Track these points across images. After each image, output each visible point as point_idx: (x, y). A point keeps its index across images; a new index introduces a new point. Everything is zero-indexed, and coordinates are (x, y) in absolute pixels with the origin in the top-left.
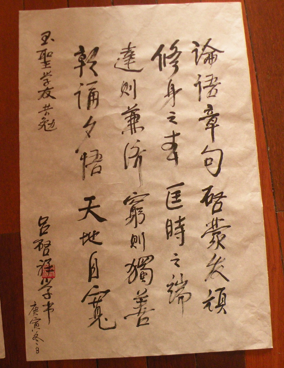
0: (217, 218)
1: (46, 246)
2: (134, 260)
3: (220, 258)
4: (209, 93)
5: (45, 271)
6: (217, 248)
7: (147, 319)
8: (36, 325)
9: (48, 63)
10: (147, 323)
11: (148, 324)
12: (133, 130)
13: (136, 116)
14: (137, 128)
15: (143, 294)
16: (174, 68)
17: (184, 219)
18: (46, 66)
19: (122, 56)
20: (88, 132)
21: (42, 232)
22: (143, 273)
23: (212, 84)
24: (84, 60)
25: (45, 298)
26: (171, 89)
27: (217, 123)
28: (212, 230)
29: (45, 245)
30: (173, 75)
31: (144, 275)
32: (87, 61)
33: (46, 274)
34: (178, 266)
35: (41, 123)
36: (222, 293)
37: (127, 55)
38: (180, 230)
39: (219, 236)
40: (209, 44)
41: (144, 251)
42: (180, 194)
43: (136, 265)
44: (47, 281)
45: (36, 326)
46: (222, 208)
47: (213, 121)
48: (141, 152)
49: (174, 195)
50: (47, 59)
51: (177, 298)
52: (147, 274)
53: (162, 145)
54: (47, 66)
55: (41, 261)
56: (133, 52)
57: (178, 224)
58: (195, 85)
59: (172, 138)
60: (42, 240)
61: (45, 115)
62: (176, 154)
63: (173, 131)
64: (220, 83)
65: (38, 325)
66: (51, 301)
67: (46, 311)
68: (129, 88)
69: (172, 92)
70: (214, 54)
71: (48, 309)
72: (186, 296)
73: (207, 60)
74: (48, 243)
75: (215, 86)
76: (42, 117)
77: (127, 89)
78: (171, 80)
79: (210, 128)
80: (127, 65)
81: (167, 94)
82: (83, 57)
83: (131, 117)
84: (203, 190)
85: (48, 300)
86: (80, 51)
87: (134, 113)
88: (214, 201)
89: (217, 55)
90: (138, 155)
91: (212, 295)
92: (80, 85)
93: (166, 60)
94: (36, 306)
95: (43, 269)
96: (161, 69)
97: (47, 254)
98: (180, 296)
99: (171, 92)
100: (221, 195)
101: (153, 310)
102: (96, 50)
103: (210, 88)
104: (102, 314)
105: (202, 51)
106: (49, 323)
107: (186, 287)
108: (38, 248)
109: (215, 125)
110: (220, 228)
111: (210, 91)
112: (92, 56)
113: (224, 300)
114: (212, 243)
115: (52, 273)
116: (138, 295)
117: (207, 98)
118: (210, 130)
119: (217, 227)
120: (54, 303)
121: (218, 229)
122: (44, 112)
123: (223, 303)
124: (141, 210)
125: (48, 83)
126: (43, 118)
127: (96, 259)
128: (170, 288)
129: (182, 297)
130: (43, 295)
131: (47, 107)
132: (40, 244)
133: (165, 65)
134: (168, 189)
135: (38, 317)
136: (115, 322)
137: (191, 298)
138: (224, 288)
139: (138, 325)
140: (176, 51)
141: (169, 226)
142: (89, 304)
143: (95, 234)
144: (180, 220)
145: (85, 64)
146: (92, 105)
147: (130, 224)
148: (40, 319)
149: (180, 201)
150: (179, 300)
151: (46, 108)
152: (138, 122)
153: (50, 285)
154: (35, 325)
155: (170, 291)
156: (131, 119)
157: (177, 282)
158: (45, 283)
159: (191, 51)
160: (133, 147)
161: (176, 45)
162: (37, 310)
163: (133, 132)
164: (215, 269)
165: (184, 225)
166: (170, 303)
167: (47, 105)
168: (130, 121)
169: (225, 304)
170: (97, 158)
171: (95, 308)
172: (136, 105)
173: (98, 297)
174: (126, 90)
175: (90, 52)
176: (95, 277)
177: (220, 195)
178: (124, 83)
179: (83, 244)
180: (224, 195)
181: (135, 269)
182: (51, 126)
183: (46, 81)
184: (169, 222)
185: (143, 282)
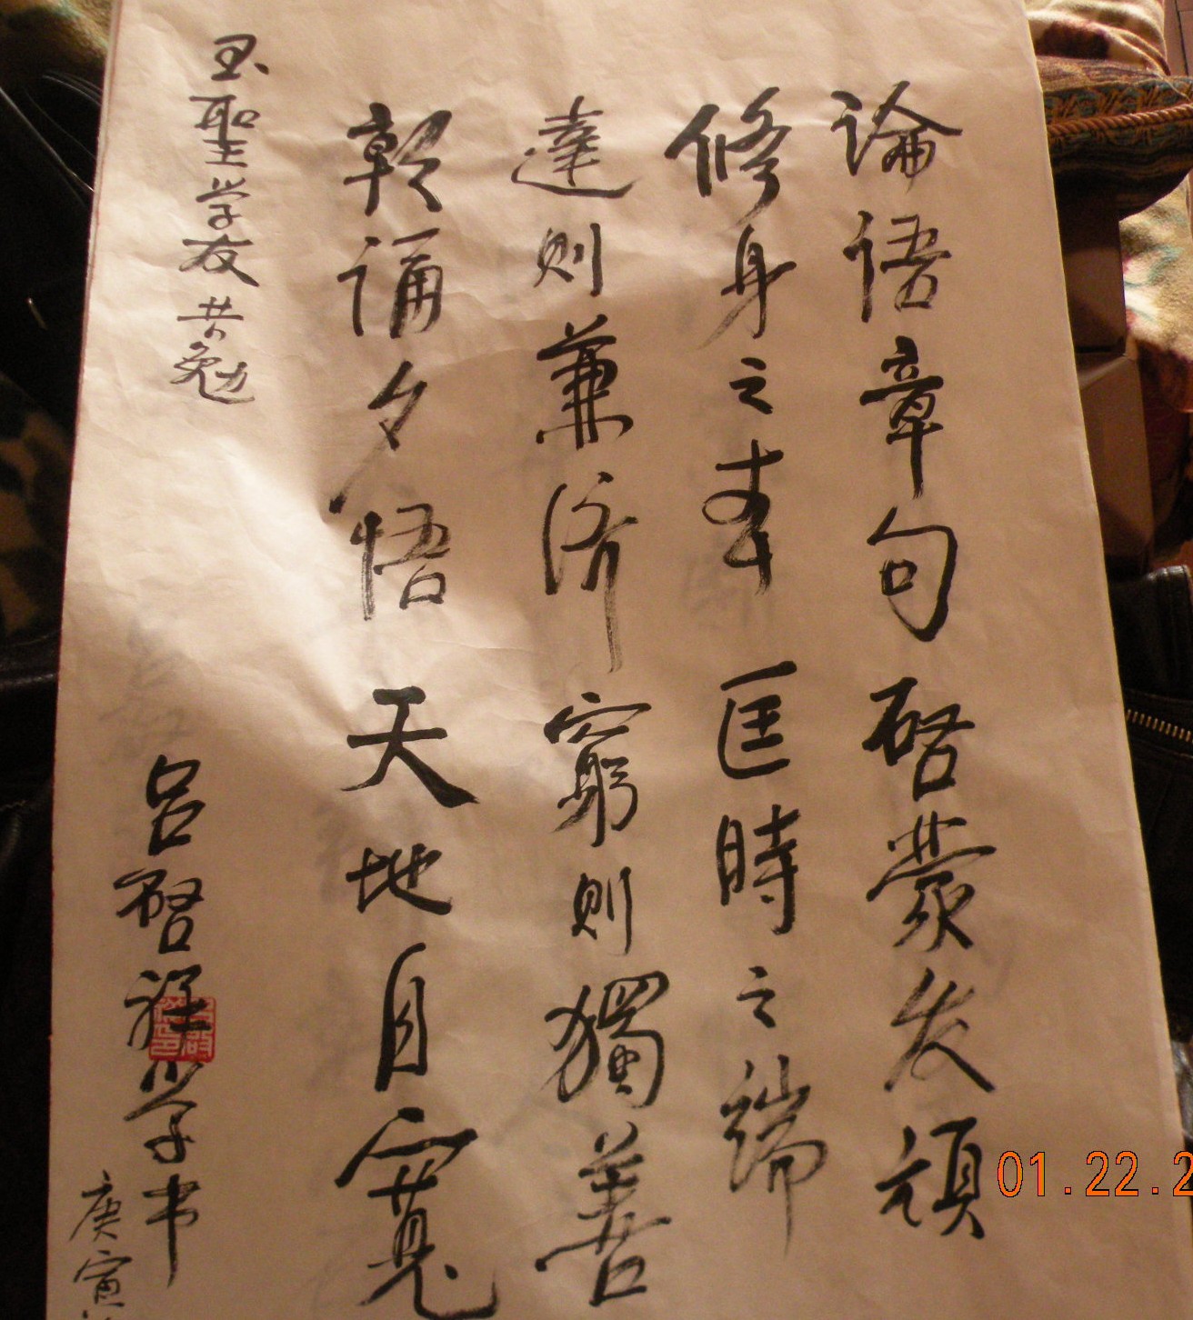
0: (934, 816)
1: (176, 903)
2: (586, 991)
3: (952, 987)
4: (905, 290)
5: (167, 1027)
6: (938, 943)
7: (635, 1269)
8: (104, 1286)
9: (234, 148)
10: (637, 1284)
11: (642, 1289)
12: (585, 428)
13: (601, 368)
14: (600, 420)
15: (622, 1147)
16: (762, 185)
17: (794, 816)
18: (225, 155)
19: (548, 141)
20: (389, 425)
21: (165, 834)
22: (619, 1051)
23: (914, 256)
24: (388, 156)
25: (158, 1157)
26: (750, 263)
27: (933, 418)
28: (913, 865)
29: (171, 898)
30: (756, 208)
31: (626, 1062)
32: (399, 158)
33: (169, 1040)
34: (769, 1022)
35: (186, 360)
36: (963, 1144)
37: (565, 141)
38: (775, 865)
39: (945, 890)
40: (899, 102)
41: (627, 949)
42: (778, 710)
43: (593, 1018)
44: (171, 1075)
45: (104, 1293)
46: (954, 775)
47: (919, 407)
48: (615, 527)
49: (754, 715)
50: (234, 133)
51: (764, 1168)
52: (637, 1058)
53: (707, 502)
54: (231, 158)
55: (151, 976)
56: (592, 128)
57: (770, 837)
58: (850, 253)
59: (748, 472)
60: (160, 875)
61: (209, 334)
62: (761, 540)
63: (754, 444)
64: (946, 255)
65: (113, 1286)
66: (186, 1172)
67: (161, 1218)
68: (572, 254)
69: (754, 276)
70: (922, 136)
71: (171, 1214)
72: (804, 1158)
73: (893, 160)
74: (190, 888)
75: (928, 263)
76: (194, 341)
77: (563, 255)
78: (749, 230)
79: (906, 435)
80: (564, 174)
81: (733, 281)
82: (383, 143)
83: (577, 372)
84: (876, 697)
85: (173, 1169)
86: (373, 123)
87: (592, 354)
88: (922, 741)
89: (932, 144)
90: (604, 541)
91: (916, 1154)
92: (366, 243)
93: (729, 155)
94: (110, 1195)
95: (158, 1016)
96: (705, 189)
97: (182, 945)
98: (777, 1156)
99: (749, 274)
100: (951, 719)
101: (665, 1221)
102: (440, 121)
103: (908, 271)
104: (431, 1248)
105: (873, 125)
106: (172, 1277)
107: (803, 1115)
108: (135, 915)
109: (927, 423)
110: (948, 858)
111: (910, 284)
112: (422, 141)
113: (971, 1173)
114: (914, 923)
115: (197, 1037)
116: (601, 1155)
117: (895, 309)
118: (906, 445)
119: (935, 851)
120: (200, 1184)
121: (939, 863)
122: (207, 325)
123: (970, 1189)
124: (619, 771)
125: (230, 222)
126: (196, 346)
127: (419, 983)
128: (736, 1122)
129: (786, 1163)
130: (151, 1145)
131: (217, 309)
132: (149, 891)
133: (722, 175)
134: (725, 687)
135: (117, 1250)
136: (494, 1284)
137: (824, 1167)
138: (971, 1123)
139: (599, 1297)
140: (767, 127)
141: (731, 847)
142: (373, 1194)
143: (420, 862)
144: (779, 822)
145: (389, 170)
146: (414, 318)
147: (577, 826)
148: (126, 1260)
149: (776, 739)
150: (773, 1174)
151: (215, 312)
152: (607, 393)
153: (186, 1094)
154: (99, 1288)
155: (734, 1134)
156: (579, 379)
157: (765, 1093)
158: (161, 1085)
159: (830, 124)
160: (582, 505)
161: (767, 106)
162: (115, 1212)
163: (586, 435)
164: (930, 1036)
165: (792, 844)
166: (734, 1187)
167: (220, 302)
168: (573, 386)
169: (977, 1195)
170: (425, 541)
171: (401, 1216)
172: (602, 319)
173: (416, 1162)
174: (559, 263)
175: (414, 127)
176: (409, 1068)
177: (946, 718)
178: (551, 238)
179: (362, 906)
180: (961, 718)
181: (589, 1035)
182: (228, 384)
183: (221, 211)
184: (731, 832)
185: (621, 1094)
